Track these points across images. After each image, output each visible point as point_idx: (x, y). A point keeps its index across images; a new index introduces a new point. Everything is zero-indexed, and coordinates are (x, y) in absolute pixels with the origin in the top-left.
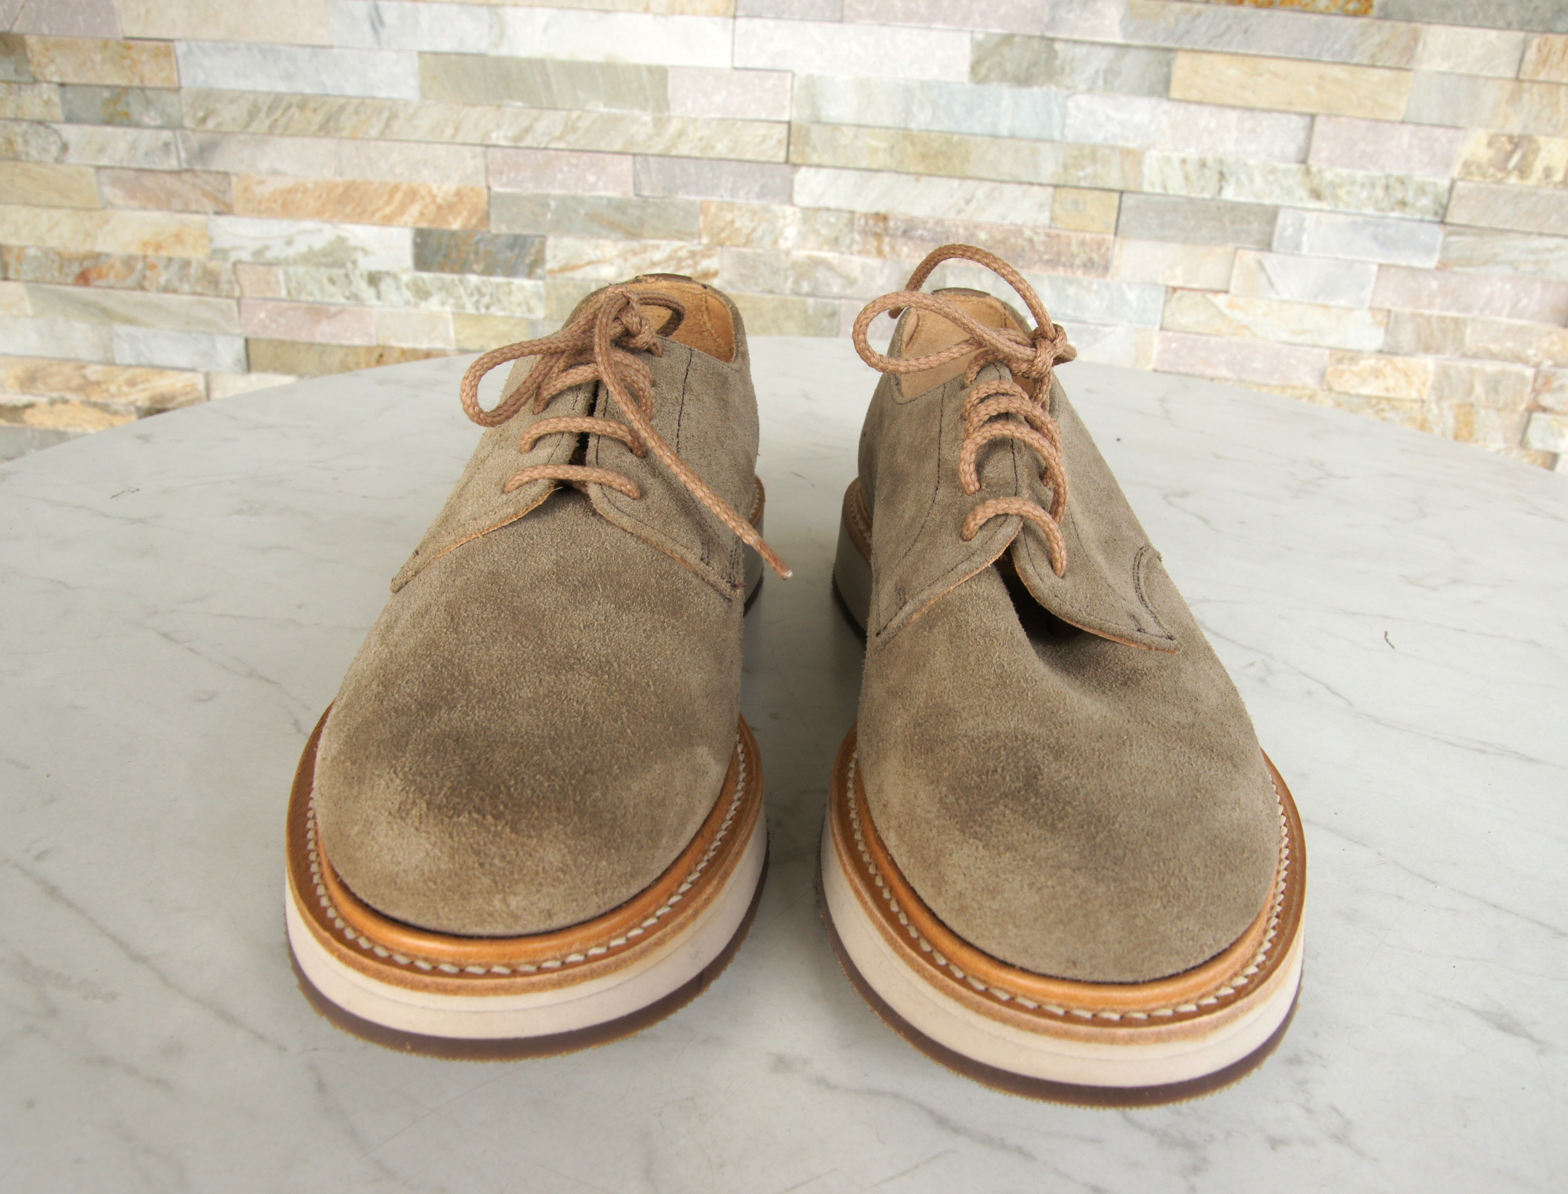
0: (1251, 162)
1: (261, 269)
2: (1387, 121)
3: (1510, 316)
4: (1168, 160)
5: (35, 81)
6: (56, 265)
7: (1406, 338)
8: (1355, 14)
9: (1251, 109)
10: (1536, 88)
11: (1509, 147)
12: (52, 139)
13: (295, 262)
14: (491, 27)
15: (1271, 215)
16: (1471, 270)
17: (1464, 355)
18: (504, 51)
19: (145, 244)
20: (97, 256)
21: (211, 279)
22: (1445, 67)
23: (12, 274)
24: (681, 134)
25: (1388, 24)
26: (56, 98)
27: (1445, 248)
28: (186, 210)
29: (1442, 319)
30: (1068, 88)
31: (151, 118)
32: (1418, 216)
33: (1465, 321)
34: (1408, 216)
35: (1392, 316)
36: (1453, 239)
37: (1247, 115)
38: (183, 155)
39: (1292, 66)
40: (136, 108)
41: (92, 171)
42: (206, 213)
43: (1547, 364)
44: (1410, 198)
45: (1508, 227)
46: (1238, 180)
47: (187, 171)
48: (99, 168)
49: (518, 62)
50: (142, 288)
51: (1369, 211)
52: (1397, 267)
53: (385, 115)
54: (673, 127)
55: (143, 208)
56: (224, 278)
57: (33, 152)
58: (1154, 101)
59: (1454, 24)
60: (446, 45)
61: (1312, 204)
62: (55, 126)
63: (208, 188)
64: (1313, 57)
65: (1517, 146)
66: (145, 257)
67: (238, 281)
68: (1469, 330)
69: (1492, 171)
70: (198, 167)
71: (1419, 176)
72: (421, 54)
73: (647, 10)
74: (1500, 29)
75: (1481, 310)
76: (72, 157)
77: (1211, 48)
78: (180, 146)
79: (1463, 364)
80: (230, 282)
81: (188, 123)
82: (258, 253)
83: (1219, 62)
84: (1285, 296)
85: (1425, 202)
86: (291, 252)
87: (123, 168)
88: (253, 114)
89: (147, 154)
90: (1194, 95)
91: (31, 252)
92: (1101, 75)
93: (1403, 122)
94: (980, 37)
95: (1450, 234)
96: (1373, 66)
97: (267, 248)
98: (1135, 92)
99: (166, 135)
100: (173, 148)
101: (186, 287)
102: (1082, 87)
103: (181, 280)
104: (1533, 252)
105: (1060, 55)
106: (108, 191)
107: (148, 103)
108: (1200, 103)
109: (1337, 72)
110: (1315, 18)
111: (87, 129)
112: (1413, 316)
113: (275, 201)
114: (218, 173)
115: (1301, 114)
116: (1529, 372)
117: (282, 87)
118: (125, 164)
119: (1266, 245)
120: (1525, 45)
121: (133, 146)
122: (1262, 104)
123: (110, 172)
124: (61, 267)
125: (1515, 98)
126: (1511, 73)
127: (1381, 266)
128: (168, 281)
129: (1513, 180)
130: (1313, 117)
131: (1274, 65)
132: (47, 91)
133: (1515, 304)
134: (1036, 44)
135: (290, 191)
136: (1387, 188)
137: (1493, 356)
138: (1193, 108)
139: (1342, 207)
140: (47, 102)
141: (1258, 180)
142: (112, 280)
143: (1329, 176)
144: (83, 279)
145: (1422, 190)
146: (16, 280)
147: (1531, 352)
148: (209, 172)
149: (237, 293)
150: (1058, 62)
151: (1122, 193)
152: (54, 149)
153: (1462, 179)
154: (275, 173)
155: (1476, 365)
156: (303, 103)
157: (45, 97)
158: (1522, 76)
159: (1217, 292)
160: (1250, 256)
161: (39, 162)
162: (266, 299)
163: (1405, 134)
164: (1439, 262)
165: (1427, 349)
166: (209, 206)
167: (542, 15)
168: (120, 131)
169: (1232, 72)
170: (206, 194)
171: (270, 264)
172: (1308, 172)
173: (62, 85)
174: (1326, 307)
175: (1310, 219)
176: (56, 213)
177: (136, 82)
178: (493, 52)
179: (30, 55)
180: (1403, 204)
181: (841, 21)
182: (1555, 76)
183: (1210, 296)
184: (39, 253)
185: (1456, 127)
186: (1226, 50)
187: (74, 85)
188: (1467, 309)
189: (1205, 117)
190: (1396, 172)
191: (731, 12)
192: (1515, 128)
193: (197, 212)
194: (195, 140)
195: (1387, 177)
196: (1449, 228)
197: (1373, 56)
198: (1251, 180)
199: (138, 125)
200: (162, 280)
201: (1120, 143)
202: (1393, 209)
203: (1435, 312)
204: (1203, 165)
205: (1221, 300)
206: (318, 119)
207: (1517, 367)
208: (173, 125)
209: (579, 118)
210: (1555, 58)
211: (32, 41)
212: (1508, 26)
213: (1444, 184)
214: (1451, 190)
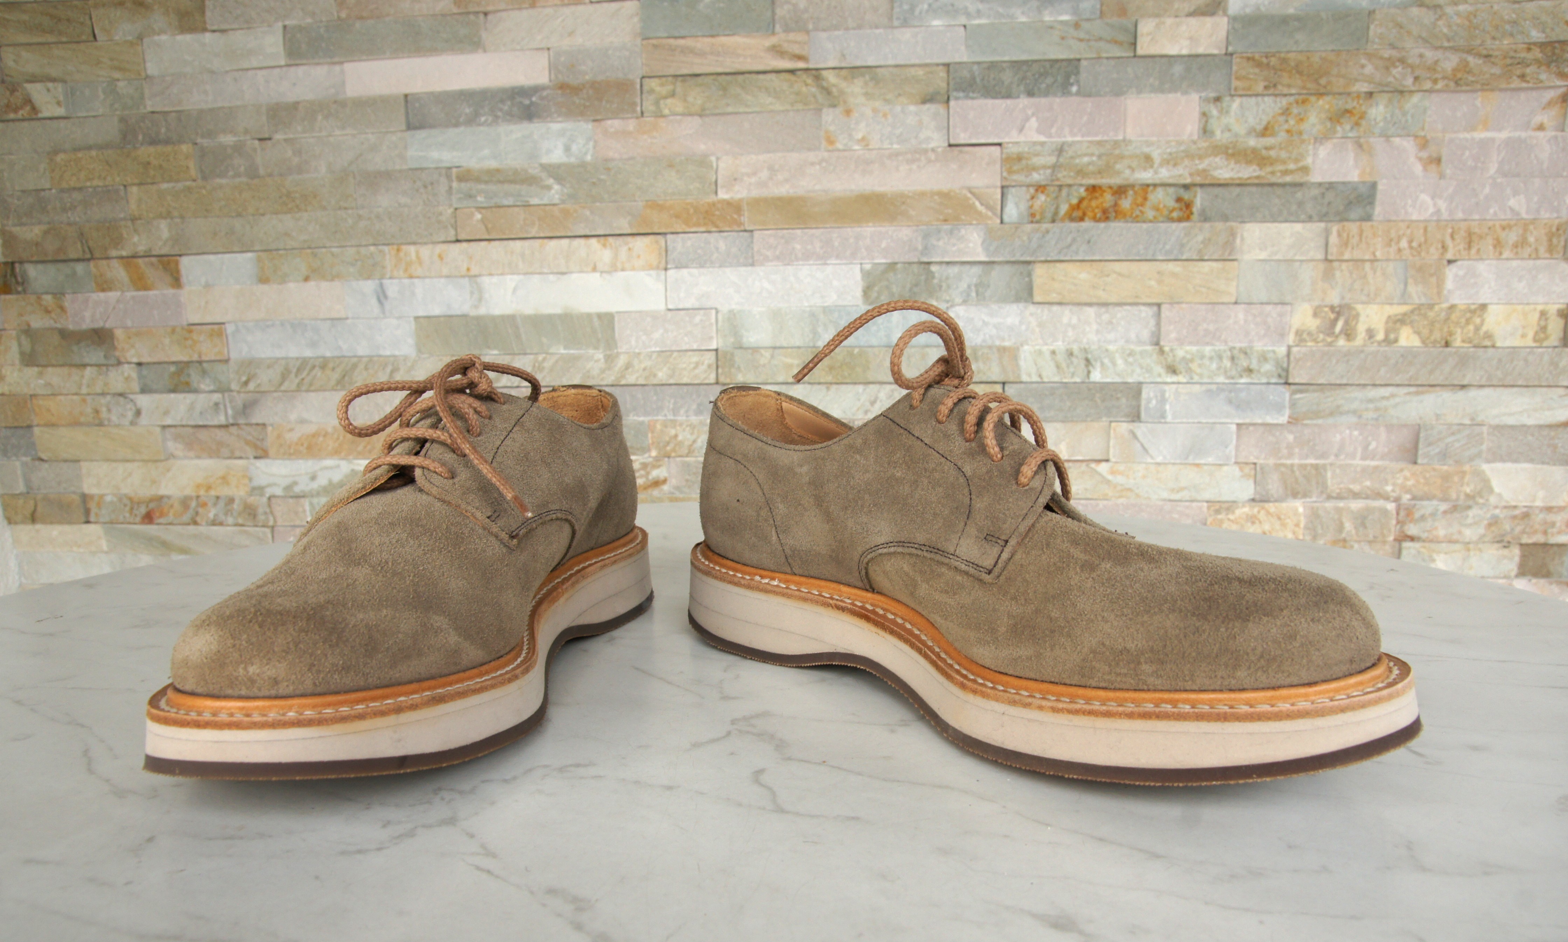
0: (1111, 347)
1: (291, 501)
2: (1223, 303)
3: (1363, 458)
4: (1040, 353)
5: (119, 363)
6: (128, 508)
7: (1274, 486)
8: (1180, 220)
9: (1105, 305)
10: (1344, 266)
11: (1332, 316)
12: (129, 406)
13: (318, 494)
14: (472, 293)
15: (1135, 390)
16: (1320, 421)
17: (1329, 497)
18: (482, 311)
19: (198, 486)
20: (161, 498)
21: (250, 512)
22: (1263, 255)
23: (92, 518)
24: (628, 366)
25: (1207, 225)
26: (134, 375)
27: (1293, 405)
28: (232, 457)
29: (1303, 467)
30: (947, 302)
31: (206, 385)
32: (1264, 380)
33: (1324, 467)
34: (1256, 381)
35: (1258, 468)
36: (1298, 396)
37: (1103, 310)
38: (230, 412)
39: (1134, 266)
40: (194, 377)
41: (158, 430)
42: (247, 458)
43: (1406, 497)
44: (1254, 365)
45: (1344, 381)
46: (1102, 364)
47: (233, 425)
48: (164, 427)
49: (493, 318)
50: (195, 523)
51: (1221, 379)
52: (1254, 425)
53: (389, 369)
54: (622, 361)
55: (198, 457)
56: (260, 510)
57: (114, 418)
58: (1021, 305)
59: (1264, 220)
60: (436, 310)
61: (1170, 379)
62: (132, 396)
63: (249, 438)
64: (1149, 258)
65: (1339, 314)
66: (198, 497)
67: (272, 513)
68: (1329, 474)
69: (1321, 336)
70: (242, 421)
71: (1259, 346)
72: (417, 318)
73: (594, 269)
74: (1303, 222)
75: (1336, 456)
76: (144, 420)
77: (1062, 258)
78: (228, 405)
79: (1329, 505)
80: (266, 513)
81: (234, 386)
82: (288, 488)
83: (1071, 269)
84: (1159, 459)
85: (1268, 367)
86: (315, 485)
87: (183, 426)
88: (284, 377)
89: (201, 413)
90: (1054, 297)
91: (109, 498)
92: (973, 288)
93: (1236, 303)
94: (868, 267)
95: (1294, 392)
96: (1202, 260)
97: (295, 483)
98: (1004, 300)
99: (217, 397)
100: (222, 407)
101: (230, 520)
102: (958, 300)
103: (226, 514)
104: (1371, 401)
105: (937, 275)
106: (171, 445)
107: (204, 372)
108: (1060, 304)
109: (1171, 266)
110: (1145, 226)
111: (157, 396)
112: (1277, 466)
113: (302, 445)
114: (257, 424)
115: (1149, 305)
116: (1391, 506)
117: (308, 353)
118: (184, 423)
119: (1135, 417)
120: (1327, 233)
121: (191, 408)
122: (1113, 299)
123: (173, 430)
124: (132, 509)
125: (1328, 275)
126: (1320, 256)
127: (1238, 425)
128: (216, 515)
129: (1341, 342)
130: (1159, 305)
131: (1117, 266)
132: (129, 370)
133: (1366, 448)
134: (915, 268)
135: (314, 435)
136: (1233, 358)
137: (1356, 496)
138: (1055, 308)
139: (1196, 378)
140: (128, 379)
141: (1120, 362)
142: (171, 518)
143: (1180, 353)
144: (149, 518)
145: (1263, 358)
146: (96, 523)
147: (1389, 488)
148: (251, 425)
149: (271, 523)
150: (935, 281)
151: (1004, 383)
152: (130, 415)
153: (1297, 346)
154: (302, 421)
155: (1341, 504)
156: (324, 364)
157: (126, 374)
158: (1330, 257)
159: (1099, 461)
160: (1123, 428)
161: (117, 426)
162: (295, 526)
163: (1240, 314)
164: (1290, 417)
165: (1295, 495)
166: (250, 452)
167: (511, 281)
168: (180, 396)
169: (1083, 276)
170: (247, 443)
171: (298, 497)
172: (1162, 352)
173: (139, 364)
174: (1197, 465)
175: (1169, 391)
176: (130, 466)
177: (195, 358)
178: (473, 313)
179: (116, 343)
180: (1249, 371)
181: (752, 265)
182: (1357, 254)
183: (1093, 465)
184: (115, 499)
185: (1283, 304)
186: (1074, 258)
187: (148, 364)
188: (1323, 456)
189: (1067, 315)
190: (1238, 345)
191: (663, 265)
192: (1334, 298)
193: (241, 458)
194: (240, 399)
195: (1231, 349)
196: (1293, 387)
197: (1200, 251)
198: (1114, 364)
199: (196, 391)
200: (211, 515)
201: (997, 343)
202: (1241, 376)
203: (1296, 461)
204: (1070, 354)
205: (1103, 468)
206: (336, 376)
207: (1380, 503)
208: (223, 389)
209: (544, 360)
210: (1355, 241)
211: (119, 333)
212: (1310, 219)
213: (1282, 350)
214: (1288, 355)
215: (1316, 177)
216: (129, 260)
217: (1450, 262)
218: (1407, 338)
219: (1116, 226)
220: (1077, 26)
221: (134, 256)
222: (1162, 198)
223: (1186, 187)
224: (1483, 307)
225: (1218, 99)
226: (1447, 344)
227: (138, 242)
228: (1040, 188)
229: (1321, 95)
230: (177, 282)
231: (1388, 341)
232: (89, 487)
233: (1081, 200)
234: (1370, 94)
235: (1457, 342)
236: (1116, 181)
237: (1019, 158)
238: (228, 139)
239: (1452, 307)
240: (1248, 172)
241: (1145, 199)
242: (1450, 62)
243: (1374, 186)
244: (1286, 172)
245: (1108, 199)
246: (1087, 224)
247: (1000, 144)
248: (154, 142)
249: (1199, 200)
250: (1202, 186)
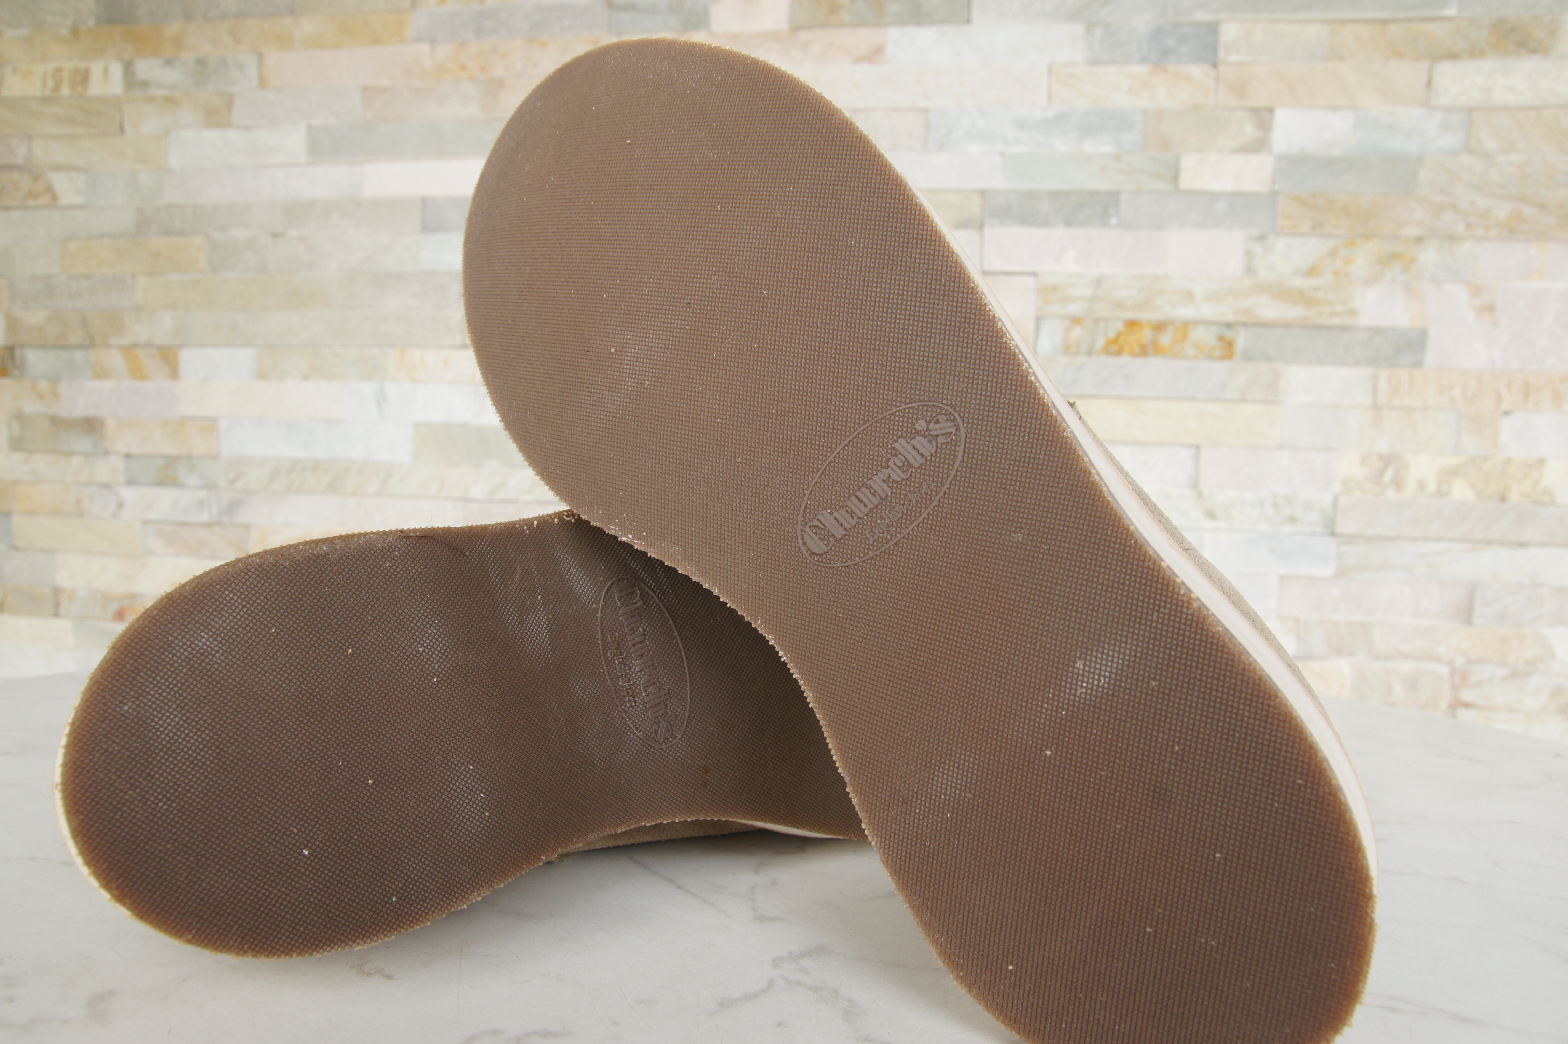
2: (1265, 447)
3: (1414, 616)
5: (107, 453)
6: (99, 604)
7: (1319, 642)
8: (1222, 358)
9: (1140, 444)
10: (1394, 413)
11: (1380, 465)
12: (112, 498)
14: (475, 401)
16: (1368, 575)
17: (1377, 657)
20: (134, 596)
22: (1309, 399)
23: (62, 612)
25: (1250, 365)
26: (121, 466)
27: (1339, 556)
28: (212, 557)
29: (1349, 623)
31: (193, 480)
32: (1308, 530)
33: (1371, 624)
34: (1299, 530)
35: (1302, 622)
36: (1345, 548)
37: (1137, 449)
38: (214, 510)
39: (1172, 405)
40: (182, 472)
41: (140, 524)
43: (1460, 660)
44: (1298, 513)
45: (1395, 534)
47: (216, 523)
48: (146, 522)
51: (1263, 527)
52: (1298, 576)
53: (382, 475)
55: (177, 555)
57: (95, 509)
59: (1309, 363)
60: (437, 417)
61: (1209, 523)
62: (116, 488)
63: (230, 538)
64: (1189, 396)
65: (1387, 462)
68: (1376, 632)
69: (1369, 485)
70: (226, 520)
71: (1303, 493)
72: (416, 424)
74: (1351, 365)
75: (1385, 613)
76: (125, 513)
77: (1098, 394)
78: (213, 502)
79: (1377, 665)
81: (221, 483)
83: (1107, 405)
85: (1313, 515)
87: (165, 521)
88: (273, 477)
89: (185, 510)
91: (81, 592)
93: (1279, 447)
95: (1341, 543)
96: (1244, 400)
99: (203, 494)
100: (207, 504)
104: (1423, 556)
106: (151, 541)
107: (193, 468)
109: (1213, 407)
110: (1185, 363)
111: (141, 490)
112: (1321, 621)
114: (242, 525)
115: (1187, 445)
116: (1444, 670)
117: (300, 454)
118: (167, 518)
120: (1375, 378)
121: (175, 503)
122: (1149, 438)
123: (154, 525)
124: (103, 605)
125: (1376, 422)
126: (1368, 401)
127: (1281, 577)
129: (1390, 493)
130: (1197, 447)
131: (1154, 404)
132: (116, 461)
133: (1416, 605)
136: (1276, 506)
137: (1405, 656)
139: (1236, 525)
140: (115, 470)
143: (1220, 498)
144: (120, 616)
145: (1308, 506)
146: (65, 617)
147: (1442, 649)
148: (235, 525)
152: (112, 507)
153: (1344, 494)
154: (288, 524)
155: (1390, 665)
156: (316, 466)
157: (113, 465)
158: (1379, 403)
161: (98, 518)
163: (1284, 458)
164: (1336, 569)
165: (1340, 652)
168: (166, 491)
169: (1119, 413)
170: (228, 543)
172: (1200, 496)
173: (128, 456)
175: (1208, 537)
176: (106, 559)
177: (185, 451)
178: (475, 422)
179: (106, 433)
180: (1292, 519)
182: (1407, 401)
184: (87, 593)
185: (1329, 449)
186: (1110, 394)
187: (137, 456)
188: (1371, 612)
190: (1281, 491)
192: (1383, 446)
194: (226, 498)
195: (1274, 496)
196: (1340, 538)
197: (1243, 392)
199: (182, 486)
202: (1284, 524)
203: (1341, 617)
206: (327, 479)
207: (1431, 665)
208: (210, 486)
210: (1405, 387)
211: (110, 423)
212: (1357, 363)
213: (1327, 499)
214: (1335, 503)
215: (1365, 320)
216: (129, 350)
217: (1506, 413)
218: (1461, 491)
219: (1155, 363)
220: (1118, 157)
221: (135, 346)
222: (1204, 336)
223: (1228, 326)
224: (1541, 462)
225: (1262, 238)
226: (1503, 499)
227: (139, 332)
228: (1076, 320)
229: (1368, 237)
230: (174, 373)
231: (1441, 494)
232: (63, 579)
233: (1119, 335)
234: (1419, 240)
235: (1514, 496)
236: (1155, 316)
237: (1055, 289)
238: (240, 234)
239: (1508, 461)
240: (1294, 312)
241: (1185, 335)
242: (1503, 210)
243: (1423, 333)
244: (1333, 314)
245: (1146, 335)
246: (1124, 359)
247: (1034, 274)
248: (167, 232)
249: (1242, 339)
250: (1245, 325)
